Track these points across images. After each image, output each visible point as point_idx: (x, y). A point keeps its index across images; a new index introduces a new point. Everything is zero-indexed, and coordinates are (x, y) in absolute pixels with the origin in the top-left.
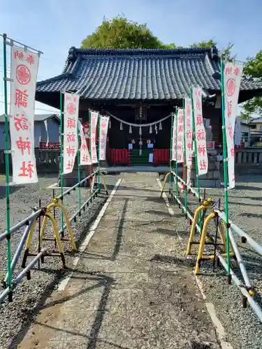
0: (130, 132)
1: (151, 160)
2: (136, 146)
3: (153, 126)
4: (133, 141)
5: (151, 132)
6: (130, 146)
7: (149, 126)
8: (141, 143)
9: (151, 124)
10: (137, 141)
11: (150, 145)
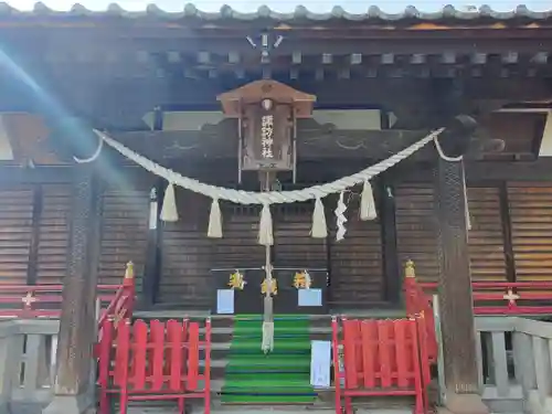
0: (215, 229)
1: (320, 378)
2: (249, 301)
3: (330, 202)
4: (238, 280)
5: (319, 229)
6: (225, 301)
7: (311, 203)
8: (269, 286)
9: (318, 192)
10: (254, 280)
11: (310, 296)
